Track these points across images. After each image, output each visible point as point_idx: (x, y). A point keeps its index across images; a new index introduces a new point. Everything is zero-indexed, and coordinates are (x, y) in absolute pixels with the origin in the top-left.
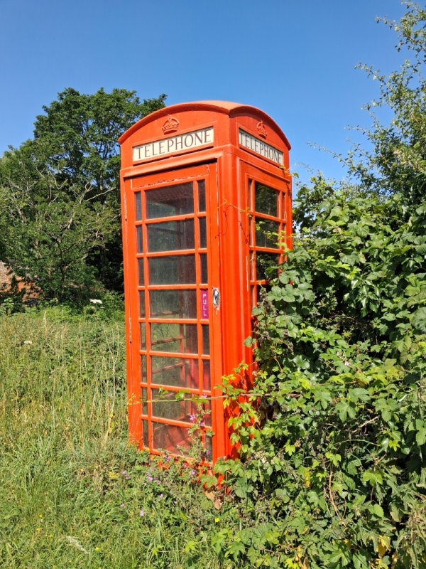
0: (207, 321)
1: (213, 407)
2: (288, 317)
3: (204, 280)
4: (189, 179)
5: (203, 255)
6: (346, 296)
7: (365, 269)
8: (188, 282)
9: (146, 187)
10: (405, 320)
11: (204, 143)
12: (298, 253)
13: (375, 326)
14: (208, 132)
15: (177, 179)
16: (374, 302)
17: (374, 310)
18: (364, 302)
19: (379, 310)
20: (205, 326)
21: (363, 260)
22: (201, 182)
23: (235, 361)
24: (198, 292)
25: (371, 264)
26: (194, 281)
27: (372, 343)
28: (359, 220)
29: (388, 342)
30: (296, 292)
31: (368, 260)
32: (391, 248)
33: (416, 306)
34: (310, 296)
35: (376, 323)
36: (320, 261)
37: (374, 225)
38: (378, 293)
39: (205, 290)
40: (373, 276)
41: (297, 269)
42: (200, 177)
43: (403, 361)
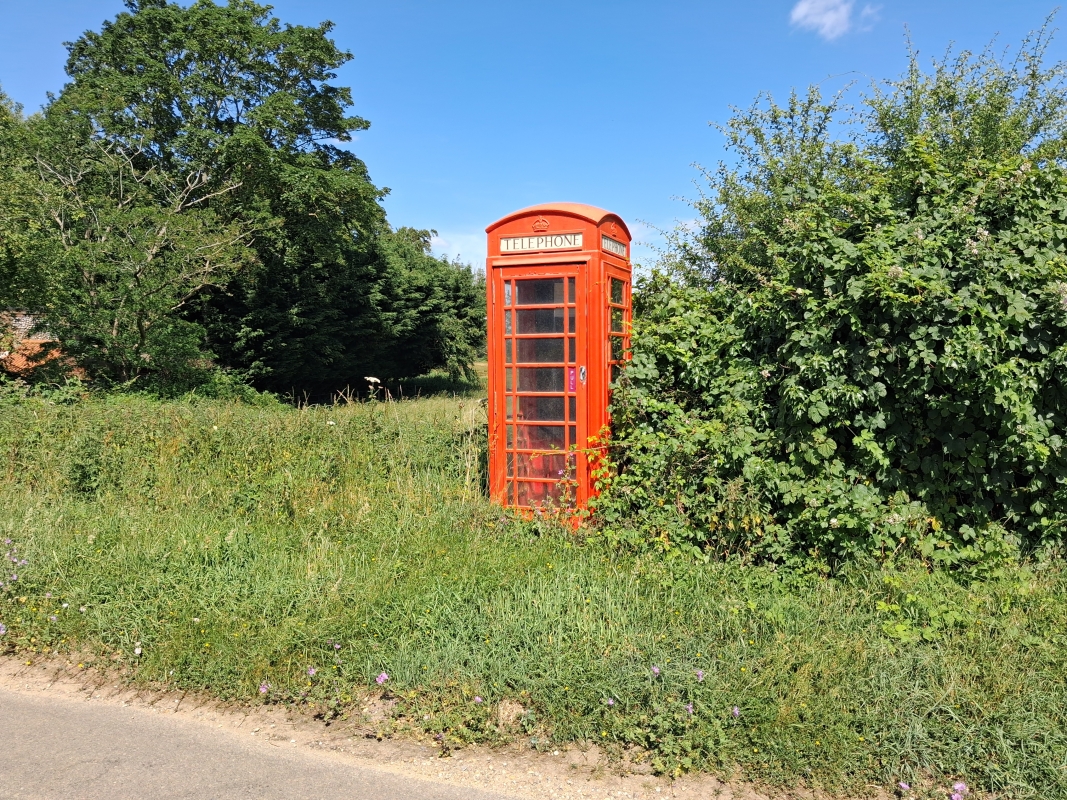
0: (573, 393)
1: (577, 463)
2: (639, 391)
3: (572, 359)
4: (560, 274)
5: (572, 339)
6: (683, 374)
7: (696, 353)
8: (556, 361)
9: (517, 277)
10: (726, 393)
11: (573, 246)
12: (646, 340)
13: (704, 398)
14: (577, 237)
15: (549, 274)
16: (704, 379)
17: (704, 385)
18: (697, 379)
19: (708, 385)
20: (572, 398)
21: (695, 346)
22: (572, 279)
23: (598, 426)
24: (566, 369)
25: (701, 348)
26: (562, 360)
27: (703, 410)
28: (692, 311)
29: (714, 408)
30: (645, 371)
31: (699, 346)
32: (717, 337)
33: (735, 382)
34: (655, 373)
35: (705, 396)
36: (662, 346)
37: (703, 316)
38: (707, 373)
39: (573, 368)
40: (703, 359)
41: (645, 352)
42: (571, 274)
43: (725, 419)
